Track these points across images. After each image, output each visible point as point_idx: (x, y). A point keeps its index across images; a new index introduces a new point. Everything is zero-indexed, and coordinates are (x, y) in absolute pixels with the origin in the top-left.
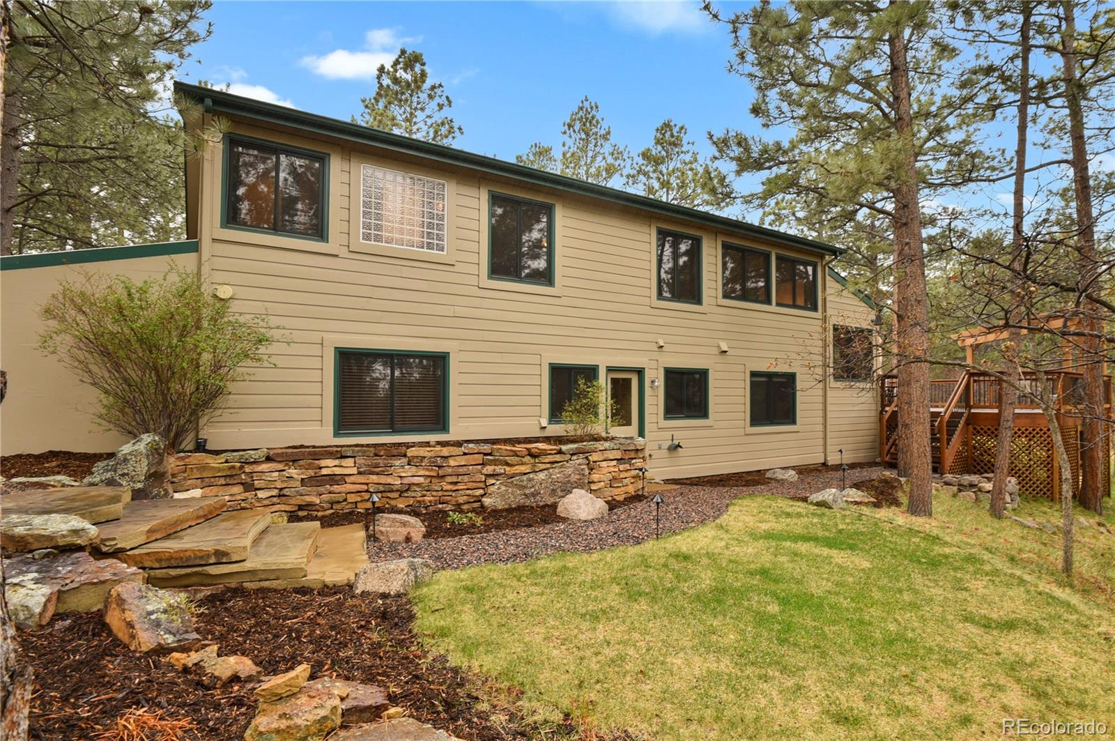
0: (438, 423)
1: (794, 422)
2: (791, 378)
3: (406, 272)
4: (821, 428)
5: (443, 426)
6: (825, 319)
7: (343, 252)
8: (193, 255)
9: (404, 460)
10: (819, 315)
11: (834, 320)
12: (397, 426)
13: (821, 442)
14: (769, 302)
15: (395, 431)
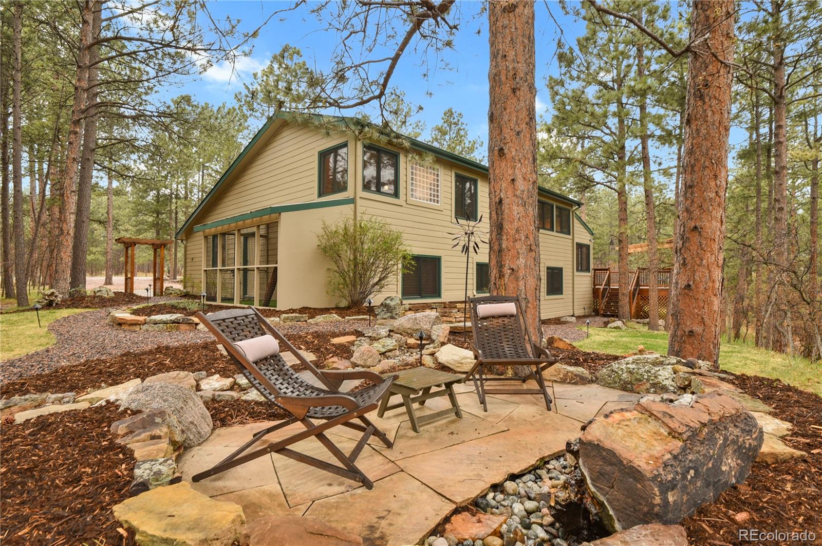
0: (435, 293)
1: (562, 293)
2: (561, 270)
3: (431, 215)
4: (571, 296)
5: (439, 296)
6: (573, 240)
7: (404, 204)
8: (352, 206)
9: (457, 310)
10: (570, 237)
11: (576, 240)
12: (423, 295)
13: (571, 304)
14: (553, 231)
15: (422, 297)
